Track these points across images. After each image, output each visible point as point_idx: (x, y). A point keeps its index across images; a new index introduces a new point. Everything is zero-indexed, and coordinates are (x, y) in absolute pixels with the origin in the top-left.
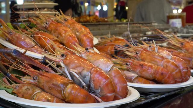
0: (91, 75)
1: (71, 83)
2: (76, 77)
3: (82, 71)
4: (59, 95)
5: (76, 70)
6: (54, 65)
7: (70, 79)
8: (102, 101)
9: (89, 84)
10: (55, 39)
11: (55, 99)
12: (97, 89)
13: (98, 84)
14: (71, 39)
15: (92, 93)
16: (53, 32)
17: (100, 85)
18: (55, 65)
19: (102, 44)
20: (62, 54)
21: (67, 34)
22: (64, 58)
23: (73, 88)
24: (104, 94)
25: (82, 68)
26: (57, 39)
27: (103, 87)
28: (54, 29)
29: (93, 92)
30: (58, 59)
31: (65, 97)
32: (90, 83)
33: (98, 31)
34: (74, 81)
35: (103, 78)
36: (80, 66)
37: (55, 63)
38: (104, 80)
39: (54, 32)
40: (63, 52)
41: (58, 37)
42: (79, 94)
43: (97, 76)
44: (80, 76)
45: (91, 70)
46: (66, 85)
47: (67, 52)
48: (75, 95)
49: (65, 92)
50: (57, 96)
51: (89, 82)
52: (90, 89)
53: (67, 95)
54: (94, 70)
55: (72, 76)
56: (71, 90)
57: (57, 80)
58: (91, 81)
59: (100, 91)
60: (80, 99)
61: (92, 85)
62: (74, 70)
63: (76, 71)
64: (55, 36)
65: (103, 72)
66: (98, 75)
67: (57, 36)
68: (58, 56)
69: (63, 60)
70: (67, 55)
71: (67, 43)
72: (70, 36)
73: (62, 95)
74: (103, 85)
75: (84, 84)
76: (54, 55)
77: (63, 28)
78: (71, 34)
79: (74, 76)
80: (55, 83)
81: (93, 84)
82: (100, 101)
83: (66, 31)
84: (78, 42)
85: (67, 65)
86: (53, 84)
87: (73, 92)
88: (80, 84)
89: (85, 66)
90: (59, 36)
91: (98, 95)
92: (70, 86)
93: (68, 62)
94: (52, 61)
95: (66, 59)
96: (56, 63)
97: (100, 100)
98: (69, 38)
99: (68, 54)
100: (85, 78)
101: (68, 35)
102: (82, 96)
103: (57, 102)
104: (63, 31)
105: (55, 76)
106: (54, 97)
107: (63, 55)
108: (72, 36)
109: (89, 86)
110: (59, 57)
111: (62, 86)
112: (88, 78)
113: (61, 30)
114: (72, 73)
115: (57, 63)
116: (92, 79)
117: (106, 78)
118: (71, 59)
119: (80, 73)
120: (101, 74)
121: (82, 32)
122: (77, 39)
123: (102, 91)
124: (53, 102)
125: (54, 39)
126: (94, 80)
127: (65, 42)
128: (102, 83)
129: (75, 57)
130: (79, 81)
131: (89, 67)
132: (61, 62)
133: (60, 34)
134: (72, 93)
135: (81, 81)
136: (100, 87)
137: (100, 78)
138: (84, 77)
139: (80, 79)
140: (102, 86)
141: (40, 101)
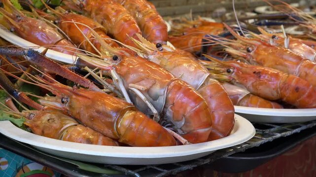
0: (167, 95)
1: (131, 109)
2: (140, 99)
3: (151, 87)
4: (108, 132)
5: (140, 85)
6: (99, 75)
7: (129, 101)
8: (188, 143)
9: (163, 111)
10: (99, 27)
11: (101, 138)
12: (178, 121)
13: (181, 111)
14: (126, 25)
15: (166, 127)
16: (93, 14)
17: (185, 112)
18: (101, 76)
19: (176, 33)
20: (113, 55)
21: (120, 17)
22: (116, 63)
23: (134, 119)
24: (192, 129)
25: (152, 81)
26: (102, 27)
27: (190, 116)
28: (96, 8)
29: (169, 124)
30: (107, 65)
31: (120, 135)
32: (165, 110)
33: (168, 8)
34: (135, 105)
35: (190, 101)
36: (148, 78)
37: (100, 72)
38: (193, 104)
39: (97, 14)
40: (116, 51)
41: (102, 23)
42: (145, 130)
43: (179, 97)
44: (148, 96)
45: (168, 85)
46: (121, 112)
47: (124, 52)
48: (137, 131)
49: (119, 126)
50: (105, 132)
51: (164, 107)
52: (163, 120)
53: (122, 131)
54: (175, 86)
55: (132, 96)
56: (131, 123)
57: (105, 104)
58: (166, 106)
59: (183, 123)
60: (147, 138)
61: (169, 113)
62: (136, 86)
63: (141, 87)
64: (98, 21)
65: (191, 89)
66: (182, 95)
67: (101, 20)
68: (106, 59)
69: (115, 67)
70: (123, 57)
71: (120, 33)
72: (126, 21)
73: (113, 130)
74: (189, 114)
75: (155, 111)
76: (99, 57)
77: (113, 6)
78: (127, 16)
79: (136, 95)
80: (101, 108)
81: (170, 110)
82: (183, 142)
83: (118, 12)
84: (139, 31)
85: (123, 76)
86: (98, 112)
87: (134, 125)
88: (146, 111)
89: (158, 78)
90: (106, 21)
91: (179, 131)
92: (128, 115)
93: (125, 70)
94: (95, 67)
95: (121, 64)
96: (102, 72)
97: (183, 140)
98: (122, 25)
99: (125, 56)
100: (157, 101)
101: (122, 19)
102: (151, 132)
103: (104, 144)
104: (113, 12)
105: (101, 95)
106: (99, 134)
107: (115, 58)
108: (130, 20)
109: (162, 114)
110: (109, 62)
111: (114, 115)
112: (161, 101)
113: (109, 9)
114: (132, 90)
115: (104, 72)
116: (170, 102)
117: (197, 100)
118: (131, 65)
119: (147, 92)
120: (187, 92)
121: (147, 13)
122: (137, 27)
123: (188, 124)
124: (96, 143)
125: (95, 26)
126: (173, 104)
127: (115, 32)
128: (189, 109)
129: (138, 61)
130: (146, 104)
131: (165, 79)
132: (112, 71)
133: (107, 17)
134: (131, 128)
135: (149, 105)
136: (184, 116)
137: (185, 100)
138: (155, 98)
139: (147, 102)
140: (187, 115)
141: (74, 142)
